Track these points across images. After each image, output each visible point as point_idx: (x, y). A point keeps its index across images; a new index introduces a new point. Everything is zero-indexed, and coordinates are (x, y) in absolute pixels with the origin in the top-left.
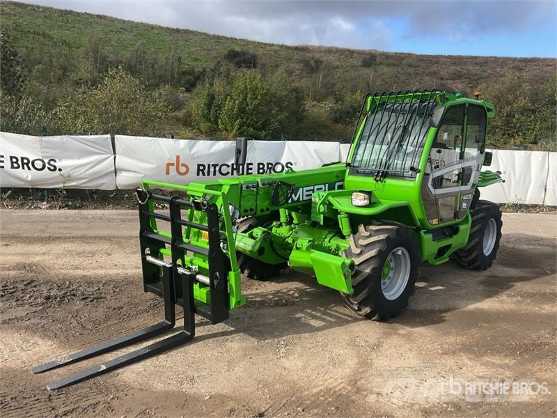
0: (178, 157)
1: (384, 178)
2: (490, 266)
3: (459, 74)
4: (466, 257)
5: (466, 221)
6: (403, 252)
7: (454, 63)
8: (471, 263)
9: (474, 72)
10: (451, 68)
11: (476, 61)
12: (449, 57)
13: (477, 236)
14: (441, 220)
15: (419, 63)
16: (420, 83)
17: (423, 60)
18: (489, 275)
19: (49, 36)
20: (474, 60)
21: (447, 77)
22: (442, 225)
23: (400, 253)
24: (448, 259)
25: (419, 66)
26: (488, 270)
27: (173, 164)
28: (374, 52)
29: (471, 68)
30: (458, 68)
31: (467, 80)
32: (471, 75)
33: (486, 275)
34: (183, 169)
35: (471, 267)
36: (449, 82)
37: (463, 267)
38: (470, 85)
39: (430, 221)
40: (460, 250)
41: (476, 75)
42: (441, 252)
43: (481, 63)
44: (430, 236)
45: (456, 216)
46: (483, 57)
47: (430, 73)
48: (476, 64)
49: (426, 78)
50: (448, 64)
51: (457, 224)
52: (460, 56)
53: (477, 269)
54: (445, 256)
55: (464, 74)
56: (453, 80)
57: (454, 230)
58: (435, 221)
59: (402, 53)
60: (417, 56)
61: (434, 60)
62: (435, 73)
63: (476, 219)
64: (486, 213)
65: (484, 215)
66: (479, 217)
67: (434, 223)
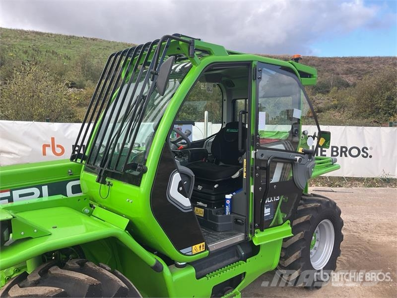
0: (53, 139)
3: (351, 70)
7: (347, 63)
9: (362, 68)
10: (345, 66)
11: (364, 60)
12: (344, 58)
13: (299, 249)
15: (321, 63)
16: (321, 77)
17: (323, 61)
19: (56, 53)
20: (362, 60)
21: (342, 72)
25: (320, 65)
27: (48, 146)
28: (287, 57)
29: (360, 65)
30: (350, 66)
31: (356, 74)
32: (360, 71)
34: (58, 150)
36: (344, 76)
38: (359, 78)
39: (185, 251)
41: (364, 70)
43: (367, 62)
46: (369, 57)
47: (329, 70)
48: (364, 62)
49: (326, 74)
50: (343, 63)
52: (351, 57)
55: (355, 70)
56: (346, 74)
58: (198, 248)
59: (308, 57)
60: (319, 59)
61: (333, 60)
62: (333, 70)
63: (298, 222)
64: (312, 216)
65: (309, 219)
66: (301, 221)
67: (194, 252)
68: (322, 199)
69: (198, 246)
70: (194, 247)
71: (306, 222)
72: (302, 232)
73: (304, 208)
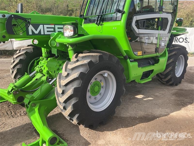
1: (103, 22)
2: (180, 83)
4: (165, 78)
5: (164, 55)
6: (108, 74)
8: (168, 82)
13: (171, 66)
14: (144, 53)
18: (179, 88)
22: (145, 56)
23: (106, 75)
24: (151, 80)
26: (179, 85)
33: (177, 88)
35: (168, 84)
37: (163, 84)
39: (135, 53)
40: (161, 73)
42: (146, 75)
44: (136, 63)
45: (157, 50)
51: (157, 57)
53: (172, 85)
54: (149, 77)
57: (155, 60)
58: (140, 53)
63: (171, 55)
64: (177, 52)
65: (176, 53)
66: (173, 54)
67: (138, 55)
68: (177, 47)
69: (140, 52)
70: (138, 52)
71: (175, 54)
72: (173, 59)
73: (173, 49)
